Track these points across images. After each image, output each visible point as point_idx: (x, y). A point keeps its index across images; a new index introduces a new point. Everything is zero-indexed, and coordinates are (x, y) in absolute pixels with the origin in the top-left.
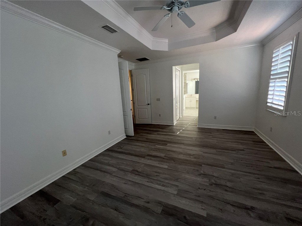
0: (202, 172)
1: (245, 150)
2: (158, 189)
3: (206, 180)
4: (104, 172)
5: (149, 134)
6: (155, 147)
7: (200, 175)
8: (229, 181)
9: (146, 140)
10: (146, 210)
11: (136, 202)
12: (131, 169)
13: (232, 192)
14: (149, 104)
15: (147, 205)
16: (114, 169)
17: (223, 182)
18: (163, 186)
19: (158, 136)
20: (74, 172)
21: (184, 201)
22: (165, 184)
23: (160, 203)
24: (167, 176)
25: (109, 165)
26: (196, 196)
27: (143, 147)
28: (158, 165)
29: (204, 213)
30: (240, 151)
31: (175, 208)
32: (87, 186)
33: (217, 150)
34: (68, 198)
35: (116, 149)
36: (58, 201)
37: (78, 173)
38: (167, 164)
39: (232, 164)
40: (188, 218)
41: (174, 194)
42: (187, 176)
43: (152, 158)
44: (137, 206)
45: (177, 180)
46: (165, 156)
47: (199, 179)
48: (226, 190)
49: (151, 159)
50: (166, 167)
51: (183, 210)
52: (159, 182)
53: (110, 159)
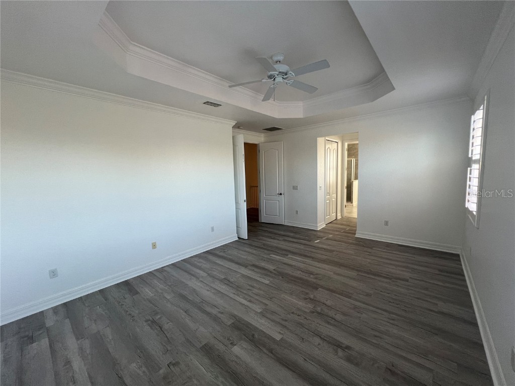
0: (312, 296)
1: (410, 280)
2: (241, 303)
3: (310, 306)
4: (192, 275)
5: (272, 238)
6: (269, 257)
7: (306, 299)
8: (344, 314)
9: (262, 246)
10: (215, 319)
11: (209, 309)
12: (223, 277)
13: (334, 325)
14: (281, 194)
15: (219, 315)
16: (205, 274)
17: (331, 313)
18: (250, 301)
19: (283, 243)
20: (161, 270)
21: (263, 321)
22: (252, 299)
23: (234, 316)
24: (261, 292)
25: (200, 268)
26: (282, 319)
27: (252, 254)
28: (258, 279)
29: (278, 337)
30: (399, 281)
31: (248, 325)
32: (168, 285)
33: (360, 273)
34: (147, 292)
35: (218, 252)
36: (137, 293)
37: (165, 271)
38: (271, 279)
39: (368, 295)
40: (256, 336)
41: (256, 312)
42: (287, 297)
43: (256, 270)
44: (208, 314)
45: (271, 299)
46: (274, 270)
47: (301, 304)
48: (328, 323)
49: (253, 270)
50: (267, 282)
51: (256, 329)
52: (246, 297)
53: (205, 262)
